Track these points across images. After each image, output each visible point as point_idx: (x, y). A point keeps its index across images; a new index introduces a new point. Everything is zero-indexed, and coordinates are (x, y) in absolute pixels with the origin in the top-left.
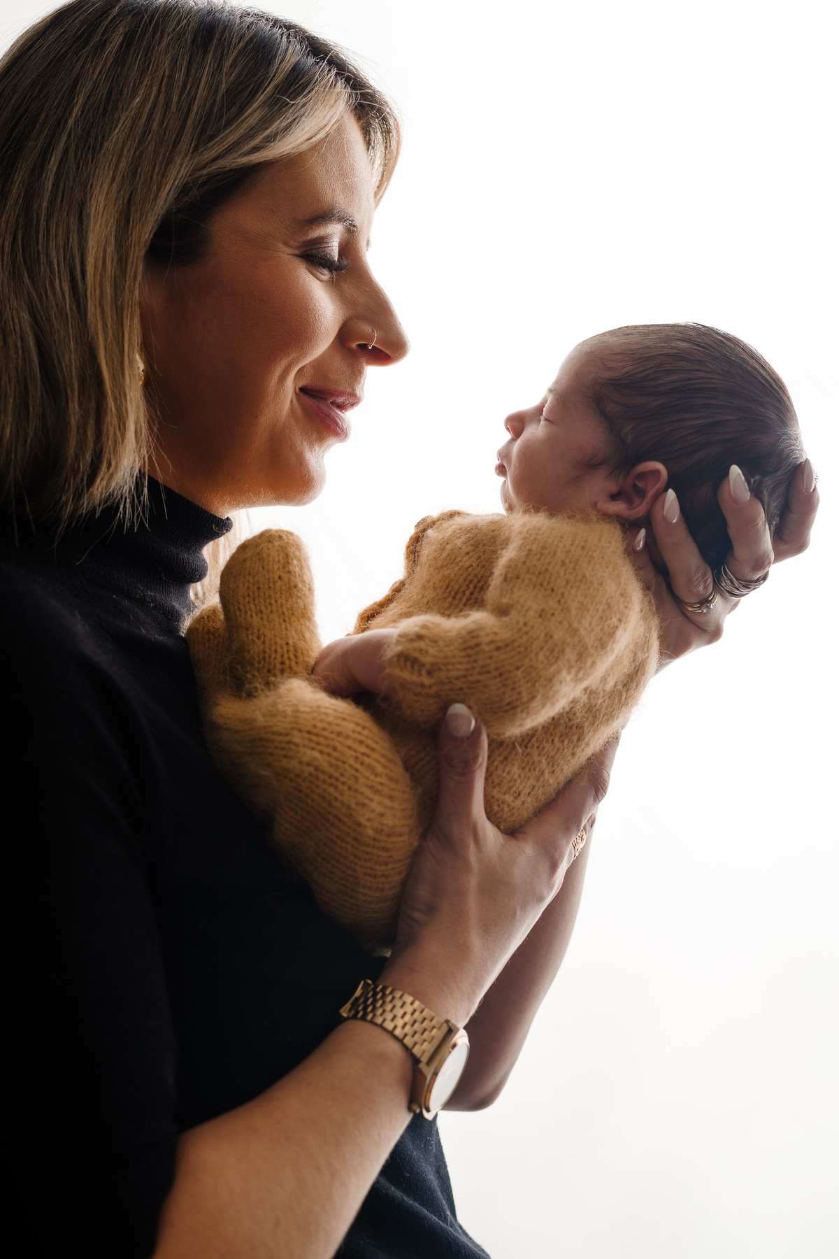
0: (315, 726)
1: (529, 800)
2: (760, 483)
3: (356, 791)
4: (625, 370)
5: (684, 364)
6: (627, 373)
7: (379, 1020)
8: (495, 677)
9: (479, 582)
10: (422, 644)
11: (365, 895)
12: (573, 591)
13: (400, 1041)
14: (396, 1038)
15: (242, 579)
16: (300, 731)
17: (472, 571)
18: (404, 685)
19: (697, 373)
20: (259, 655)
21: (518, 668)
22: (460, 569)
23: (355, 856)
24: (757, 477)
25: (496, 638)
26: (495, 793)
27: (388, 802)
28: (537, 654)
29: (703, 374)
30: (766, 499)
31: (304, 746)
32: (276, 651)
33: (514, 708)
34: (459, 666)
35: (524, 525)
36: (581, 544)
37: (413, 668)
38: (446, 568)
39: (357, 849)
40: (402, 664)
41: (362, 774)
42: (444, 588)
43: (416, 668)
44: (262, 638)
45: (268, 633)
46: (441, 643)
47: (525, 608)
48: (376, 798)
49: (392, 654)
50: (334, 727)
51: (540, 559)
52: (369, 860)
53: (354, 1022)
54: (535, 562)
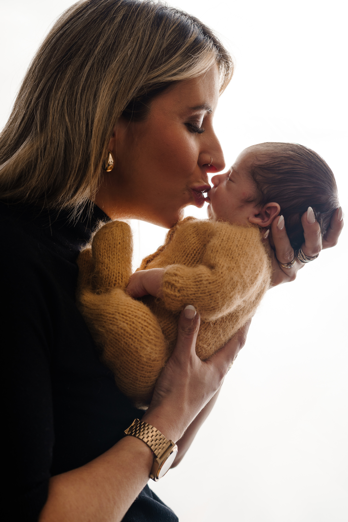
0: (125, 312)
1: (213, 347)
2: (319, 216)
3: (141, 342)
4: (266, 162)
5: (292, 161)
6: (267, 163)
7: (141, 437)
8: (208, 295)
9: (198, 250)
10: (177, 278)
11: (139, 384)
12: (242, 258)
13: (150, 447)
14: (148, 446)
15: (103, 241)
16: (119, 313)
17: (195, 245)
18: (167, 295)
19: (297, 166)
20: (106, 275)
21: (217, 292)
22: (190, 244)
23: (137, 368)
24: (319, 213)
25: (209, 279)
26: (200, 344)
27: (154, 347)
28: (226, 286)
29: (299, 167)
30: (322, 222)
31: (120, 320)
32: (114, 275)
33: (214, 309)
34: (192, 289)
36: (244, 237)
37: (172, 288)
38: (184, 243)
39: (138, 366)
40: (167, 286)
41: (144, 334)
42: (183, 251)
43: (173, 288)
44: (109, 268)
45: (111, 267)
46: (185, 278)
47: (221, 266)
48: (149, 345)
49: (162, 281)
50: (134, 313)
51: (227, 244)
52: (143, 371)
53: (131, 437)
54: (225, 245)
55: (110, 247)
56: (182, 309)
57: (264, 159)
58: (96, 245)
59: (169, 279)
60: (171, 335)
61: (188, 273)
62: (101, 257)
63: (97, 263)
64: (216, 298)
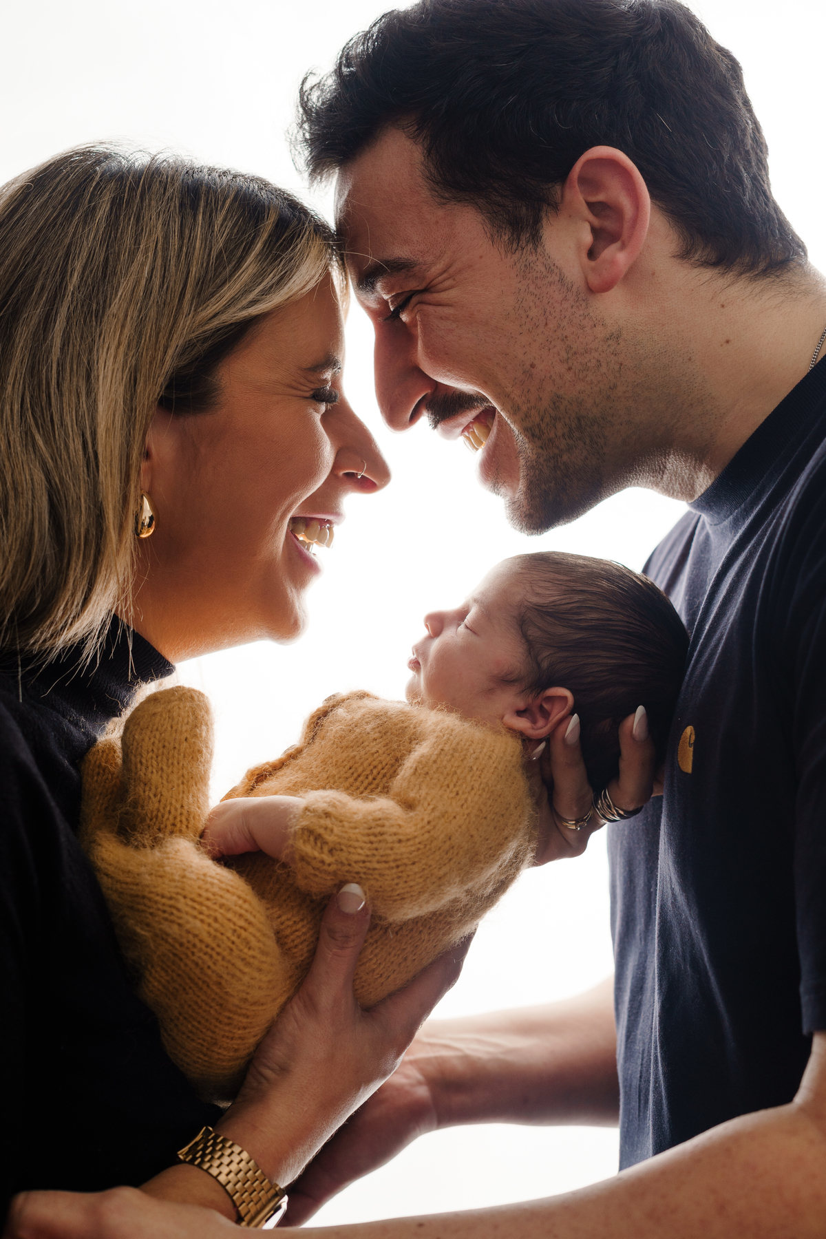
0: (200, 895)
1: (388, 983)
3: (229, 962)
4: (552, 599)
5: (606, 605)
6: (553, 602)
7: (215, 1172)
8: (393, 868)
9: (383, 769)
10: (328, 822)
11: (218, 1053)
13: (231, 1196)
15: (148, 733)
16: (185, 897)
17: (378, 757)
18: (304, 858)
19: (617, 617)
20: (152, 812)
22: (366, 754)
23: (217, 1019)
25: (400, 831)
27: (256, 974)
29: (622, 620)
31: (187, 913)
32: (170, 812)
33: (403, 899)
34: (360, 851)
35: (437, 724)
36: (488, 754)
37: (316, 843)
38: (351, 749)
39: (220, 1014)
40: (306, 838)
41: (237, 946)
42: (347, 767)
43: (319, 844)
44: (159, 796)
45: (165, 793)
46: (346, 824)
47: (431, 807)
48: (246, 970)
49: (296, 825)
50: (219, 898)
51: (450, 760)
52: (229, 1024)
53: (190, 1167)
54: (445, 763)
55: (164, 747)
56: (335, 892)
57: (548, 592)
58: (134, 739)
59: (312, 822)
60: (300, 947)
61: (355, 813)
62: (143, 768)
63: (133, 781)
64: (408, 876)
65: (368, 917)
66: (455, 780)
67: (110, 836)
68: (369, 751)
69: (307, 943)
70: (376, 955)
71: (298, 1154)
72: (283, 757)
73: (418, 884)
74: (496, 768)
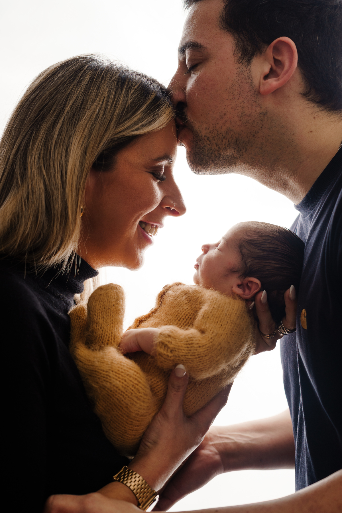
0: (119, 371)
1: (197, 406)
3: (131, 398)
4: (254, 238)
5: (276, 241)
7: (125, 482)
8: (197, 358)
9: (190, 316)
10: (170, 339)
13: (132, 491)
15: (98, 302)
16: (112, 371)
17: (188, 311)
19: (280, 246)
20: (100, 335)
23: (126, 422)
25: (200, 342)
27: (142, 404)
31: (113, 378)
32: (107, 335)
33: (202, 371)
34: (183, 351)
35: (210, 296)
37: (165, 348)
38: (176, 308)
39: (128, 420)
40: (161, 346)
41: (134, 392)
42: (175, 315)
44: (102, 328)
45: (105, 327)
46: (177, 340)
47: (212, 331)
48: (138, 402)
49: (157, 341)
50: (126, 372)
51: (217, 311)
52: (131, 424)
53: (119, 483)
54: (215, 313)
55: (105, 308)
56: (173, 368)
57: (253, 235)
58: (92, 305)
59: (163, 339)
60: (160, 392)
61: (181, 335)
62: (96, 317)
63: (92, 322)
64: (204, 361)
65: (188, 378)
66: (220, 319)
67: (82, 345)
68: (184, 308)
69: (162, 390)
70: (192, 394)
71: (162, 478)
72: (150, 313)
73: (208, 364)
74: (236, 313)
